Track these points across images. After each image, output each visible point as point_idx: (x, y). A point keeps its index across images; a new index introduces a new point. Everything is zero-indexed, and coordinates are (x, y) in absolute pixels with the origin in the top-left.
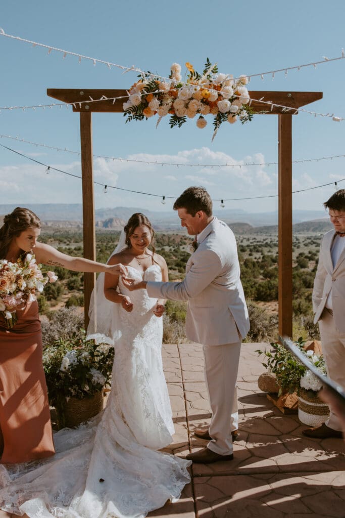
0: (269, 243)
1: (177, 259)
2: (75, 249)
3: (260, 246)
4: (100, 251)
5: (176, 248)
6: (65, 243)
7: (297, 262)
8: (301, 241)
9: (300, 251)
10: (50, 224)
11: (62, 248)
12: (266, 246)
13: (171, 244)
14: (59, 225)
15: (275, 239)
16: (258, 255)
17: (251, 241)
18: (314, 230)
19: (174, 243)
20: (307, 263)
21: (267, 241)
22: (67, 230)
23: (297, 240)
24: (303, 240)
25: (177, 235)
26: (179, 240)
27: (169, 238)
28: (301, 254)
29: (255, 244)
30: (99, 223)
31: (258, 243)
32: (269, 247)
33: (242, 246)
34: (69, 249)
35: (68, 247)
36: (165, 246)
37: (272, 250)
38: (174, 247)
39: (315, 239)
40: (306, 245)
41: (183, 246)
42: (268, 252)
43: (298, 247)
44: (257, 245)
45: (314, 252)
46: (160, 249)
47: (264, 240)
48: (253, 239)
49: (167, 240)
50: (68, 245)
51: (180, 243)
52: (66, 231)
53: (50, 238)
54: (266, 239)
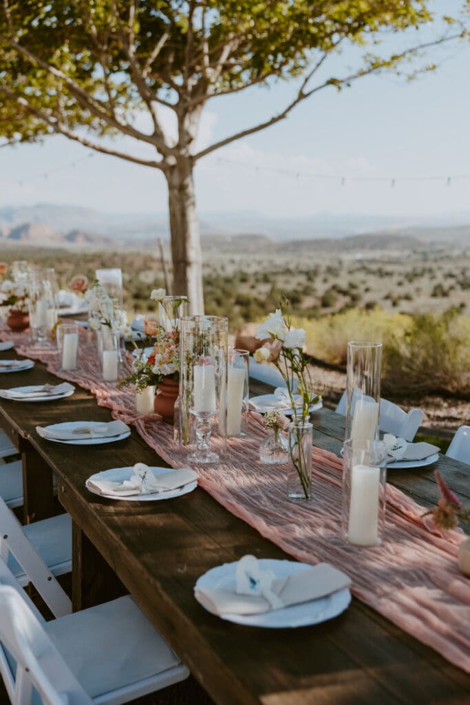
3: (275, 274)
8: (346, 264)
12: (284, 274)
15: (304, 263)
16: (264, 288)
17: (265, 264)
18: (373, 248)
21: (290, 265)
24: (350, 264)
28: (334, 287)
29: (269, 270)
31: (274, 270)
32: (289, 275)
33: (246, 273)
37: (291, 279)
40: (350, 272)
42: (284, 283)
43: (336, 276)
44: (271, 272)
45: (357, 283)
47: (287, 264)
48: (268, 262)
51: (142, 268)
54: (291, 262)
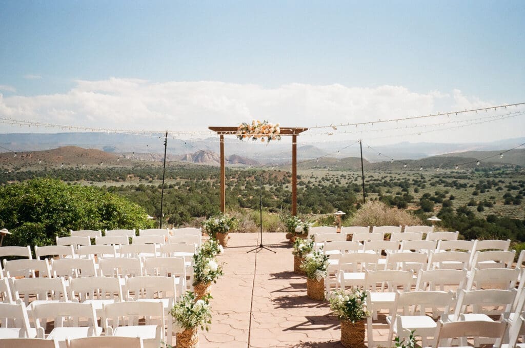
0: (388, 181)
1: (278, 200)
2: (160, 187)
4: (189, 189)
5: (278, 186)
6: (147, 179)
7: (421, 204)
9: (426, 191)
10: (128, 157)
11: (144, 185)
12: (385, 186)
13: (272, 182)
14: (140, 158)
15: (395, 178)
17: (367, 179)
19: (276, 181)
20: (433, 205)
21: (386, 179)
22: (150, 164)
23: (423, 178)
24: (430, 178)
25: (279, 171)
26: (283, 177)
27: (270, 175)
29: (371, 182)
30: (188, 156)
31: (375, 182)
32: (388, 187)
33: (356, 185)
34: (153, 187)
35: (150, 185)
36: (266, 184)
37: (391, 190)
38: (275, 186)
39: (443, 178)
40: (432, 185)
41: (287, 184)
42: (387, 192)
43: (423, 187)
44: (373, 184)
45: (442, 192)
46: (259, 187)
47: (383, 178)
48: (369, 177)
49: (267, 177)
50: (150, 182)
51: (283, 181)
52: (147, 165)
53: (130, 174)
54: (385, 177)
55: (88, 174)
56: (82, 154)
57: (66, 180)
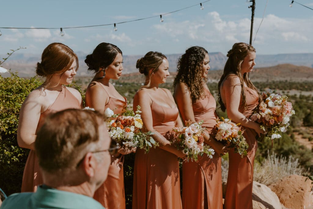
55: (298, 86)
56: (295, 70)
57: (281, 89)
